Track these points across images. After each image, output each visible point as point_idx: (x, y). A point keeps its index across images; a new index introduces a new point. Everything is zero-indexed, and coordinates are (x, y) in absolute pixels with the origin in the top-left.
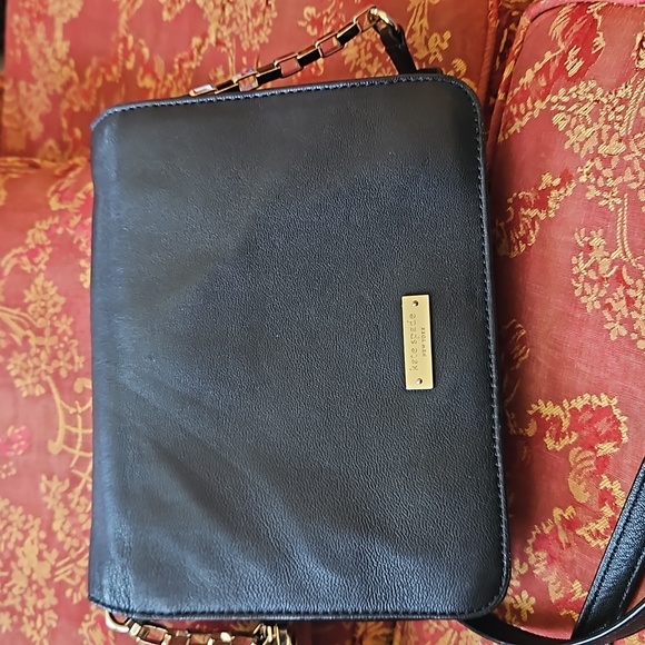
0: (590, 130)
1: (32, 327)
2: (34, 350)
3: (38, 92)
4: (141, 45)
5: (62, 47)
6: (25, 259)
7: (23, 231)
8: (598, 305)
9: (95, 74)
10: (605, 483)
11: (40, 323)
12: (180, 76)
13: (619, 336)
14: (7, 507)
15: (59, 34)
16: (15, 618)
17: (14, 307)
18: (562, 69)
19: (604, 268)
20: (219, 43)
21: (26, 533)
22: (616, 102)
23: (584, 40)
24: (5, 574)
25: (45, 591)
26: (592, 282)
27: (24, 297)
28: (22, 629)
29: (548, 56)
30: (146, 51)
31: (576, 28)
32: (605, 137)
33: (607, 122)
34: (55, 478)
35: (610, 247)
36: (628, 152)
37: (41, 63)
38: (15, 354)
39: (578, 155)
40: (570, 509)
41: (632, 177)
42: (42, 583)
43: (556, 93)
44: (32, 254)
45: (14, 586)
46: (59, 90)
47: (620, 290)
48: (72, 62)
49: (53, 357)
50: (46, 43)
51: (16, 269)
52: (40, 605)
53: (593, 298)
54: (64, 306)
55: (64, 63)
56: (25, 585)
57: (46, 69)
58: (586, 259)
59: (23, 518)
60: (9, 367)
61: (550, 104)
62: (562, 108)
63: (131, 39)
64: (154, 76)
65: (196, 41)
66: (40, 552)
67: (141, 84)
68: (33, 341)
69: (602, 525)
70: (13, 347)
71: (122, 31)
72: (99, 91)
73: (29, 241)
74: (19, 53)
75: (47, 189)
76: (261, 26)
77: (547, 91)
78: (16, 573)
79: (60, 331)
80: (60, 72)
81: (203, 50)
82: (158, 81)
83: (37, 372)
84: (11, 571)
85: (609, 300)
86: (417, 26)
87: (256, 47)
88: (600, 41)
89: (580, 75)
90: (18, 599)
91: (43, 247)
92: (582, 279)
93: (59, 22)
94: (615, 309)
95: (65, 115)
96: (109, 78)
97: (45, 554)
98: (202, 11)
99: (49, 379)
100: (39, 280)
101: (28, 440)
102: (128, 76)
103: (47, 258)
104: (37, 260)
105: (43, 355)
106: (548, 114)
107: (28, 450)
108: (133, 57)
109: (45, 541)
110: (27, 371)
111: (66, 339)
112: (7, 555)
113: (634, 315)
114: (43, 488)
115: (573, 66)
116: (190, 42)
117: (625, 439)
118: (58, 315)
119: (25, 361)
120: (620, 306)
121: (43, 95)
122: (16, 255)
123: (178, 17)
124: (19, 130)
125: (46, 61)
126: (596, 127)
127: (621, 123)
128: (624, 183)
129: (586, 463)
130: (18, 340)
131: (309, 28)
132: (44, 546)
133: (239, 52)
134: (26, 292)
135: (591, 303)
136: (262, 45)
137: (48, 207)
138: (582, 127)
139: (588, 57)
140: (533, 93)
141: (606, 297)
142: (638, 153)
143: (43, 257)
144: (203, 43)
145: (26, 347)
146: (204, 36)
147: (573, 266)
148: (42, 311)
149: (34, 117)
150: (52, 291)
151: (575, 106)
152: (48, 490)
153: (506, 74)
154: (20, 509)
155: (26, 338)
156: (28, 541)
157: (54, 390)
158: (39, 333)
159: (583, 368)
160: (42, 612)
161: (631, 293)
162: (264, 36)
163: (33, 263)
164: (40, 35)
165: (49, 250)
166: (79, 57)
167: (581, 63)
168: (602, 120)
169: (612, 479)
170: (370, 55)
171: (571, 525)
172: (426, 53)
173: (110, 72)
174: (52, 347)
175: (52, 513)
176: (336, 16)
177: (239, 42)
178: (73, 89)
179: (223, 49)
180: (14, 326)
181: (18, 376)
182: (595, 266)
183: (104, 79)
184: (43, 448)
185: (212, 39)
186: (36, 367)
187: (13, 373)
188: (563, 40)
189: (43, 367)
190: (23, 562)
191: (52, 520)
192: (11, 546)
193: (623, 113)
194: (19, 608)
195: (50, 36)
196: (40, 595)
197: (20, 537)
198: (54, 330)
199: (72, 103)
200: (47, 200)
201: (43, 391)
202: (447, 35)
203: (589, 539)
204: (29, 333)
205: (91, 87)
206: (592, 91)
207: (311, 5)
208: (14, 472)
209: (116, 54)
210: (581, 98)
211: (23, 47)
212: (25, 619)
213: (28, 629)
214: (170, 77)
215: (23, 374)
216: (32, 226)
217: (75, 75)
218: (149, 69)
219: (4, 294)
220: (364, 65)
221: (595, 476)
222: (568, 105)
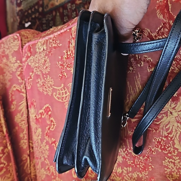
8: (42, 90)
13: (46, 94)
18: (28, 56)
19: (41, 84)
26: (40, 87)
31: (29, 49)
32: (36, 64)
33: (35, 61)
35: (41, 80)
39: (33, 68)
41: (40, 68)
43: (28, 60)
58: (39, 84)
69: (52, 126)
88: (32, 50)
89: (31, 56)
106: (28, 63)
113: (47, 89)
117: (51, 110)
120: (45, 89)
126: (34, 63)
128: (40, 70)
141: (43, 88)
142: (40, 64)
147: (37, 86)
161: (45, 86)
169: (52, 118)
188: (28, 51)
203: (52, 130)
206: (32, 58)
221: (49, 119)
222: (30, 61)
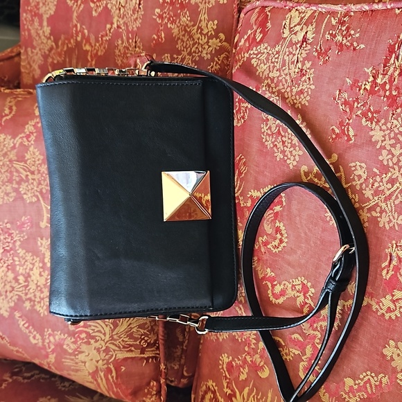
0: (266, 66)
1: (29, 171)
2: (31, 181)
3: (37, 53)
4: (84, 29)
5: (47, 30)
6: (25, 139)
7: (23, 126)
8: (272, 146)
9: (63, 44)
10: (278, 224)
11: (32, 169)
12: (102, 44)
13: (280, 158)
14: (25, 254)
15: (45, 23)
16: (32, 303)
17: (21, 162)
18: (254, 38)
19: (273, 129)
20: (118, 27)
21: (33, 264)
22: (275, 53)
23: (263, 25)
24: (26, 284)
25: (43, 289)
26: (269, 135)
27: (25, 157)
28: (35, 308)
29: (249, 32)
30: (86, 31)
31: (260, 19)
32: (271, 69)
33: (272, 62)
34: (44, 239)
36: (280, 76)
37: (37, 38)
38: (23, 183)
39: (262, 78)
40: (265, 237)
41: (282, 87)
42: (42, 286)
43: (252, 50)
44: (28, 137)
45: (30, 289)
46: (47, 52)
47: (280, 138)
48: (52, 37)
49: (40, 184)
50: (39, 28)
51: (21, 144)
52: (42, 296)
53: (270, 142)
54: (42, 160)
55: (49, 38)
56: (35, 288)
57: (40, 42)
58: (267, 125)
59: (32, 258)
60: (21, 190)
61: (250, 54)
62: (255, 56)
63: (79, 25)
64: (90, 44)
65: (108, 26)
66: (40, 273)
67: (84, 49)
68: (30, 177)
69: (276, 242)
70: (22, 180)
71: (75, 22)
72: (65, 52)
73: (26, 130)
74: (27, 33)
75: (34, 105)
76: (137, 18)
77: (249, 49)
78: (31, 283)
79: (41, 172)
80: (47, 42)
81: (112, 31)
82: (92, 47)
83: (33, 191)
84: (29, 282)
85: (276, 143)
86: (203, 18)
87: (135, 29)
88: (269, 25)
89: (261, 41)
90: (33, 294)
91: (32, 133)
92: (265, 134)
93: (45, 17)
94: (278, 147)
95: (50, 65)
96: (70, 46)
97: (43, 273)
98: (111, 11)
99: (38, 194)
100: (31, 149)
101: (31, 223)
102: (78, 44)
103: (34, 138)
104: (30, 139)
105: (35, 183)
106: (249, 59)
107: (32, 227)
108: (80, 35)
109: (42, 268)
110: (28, 191)
111: (44, 175)
112: (26, 275)
113: (285, 148)
114: (39, 244)
115: (259, 37)
116: (106, 27)
117: (284, 204)
118: (40, 164)
119: (27, 186)
120: (280, 145)
121: (39, 55)
122: (21, 138)
123: (100, 14)
124: (29, 73)
125: (40, 37)
126: (268, 65)
127: (277, 62)
128: (279, 90)
129: (270, 216)
130: (24, 177)
131: (158, 19)
132: (42, 270)
133: (128, 32)
134: (26, 154)
135: (269, 144)
136: (138, 28)
137: (34, 114)
138: (262, 65)
139: (264, 32)
140: (244, 50)
141: (275, 141)
142: (284, 76)
143: (33, 138)
144: (112, 28)
145: (27, 180)
146: (112, 24)
147: (262, 128)
148: (33, 163)
149: (36, 66)
150: (37, 154)
151: (259, 55)
152: (42, 244)
153: (236, 41)
154: (30, 254)
155: (27, 176)
156: (35, 268)
157: (41, 199)
158: (33, 173)
159: (267, 174)
160: (43, 299)
161: (284, 139)
162: (138, 24)
163: (29, 141)
164: (36, 24)
165: (35, 134)
166: (55, 35)
167: (261, 35)
168: (270, 61)
169: (280, 222)
170: (184, 32)
171: (266, 244)
172: (207, 31)
173: (70, 43)
174: (38, 179)
175: (44, 254)
176: (169, 14)
177: (127, 27)
178: (53, 52)
179: (121, 30)
180: (21, 170)
181: (25, 194)
182: (270, 128)
183: (68, 46)
184: (38, 225)
185: (115, 26)
186: (32, 189)
187: (22, 192)
188: (255, 24)
189: (35, 188)
190: (33, 278)
191: (44, 258)
192: (27, 271)
193: (278, 58)
194: (33, 298)
195: (41, 24)
196: (42, 292)
197: (31, 267)
198: (39, 171)
199: (53, 59)
200: (34, 110)
201: (36, 200)
202: (216, 22)
203: (272, 249)
204: (28, 173)
205: (62, 50)
206: (266, 48)
207: (158, 8)
208: (26, 237)
209: (72, 32)
210: (262, 52)
211: (29, 30)
212: (36, 303)
213: (38, 307)
214: (98, 44)
215: (27, 192)
216: (28, 124)
217: (53, 44)
218: (88, 41)
219: (16, 156)
220: (181, 37)
221: (274, 221)
222: (257, 55)
